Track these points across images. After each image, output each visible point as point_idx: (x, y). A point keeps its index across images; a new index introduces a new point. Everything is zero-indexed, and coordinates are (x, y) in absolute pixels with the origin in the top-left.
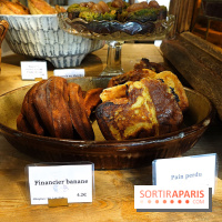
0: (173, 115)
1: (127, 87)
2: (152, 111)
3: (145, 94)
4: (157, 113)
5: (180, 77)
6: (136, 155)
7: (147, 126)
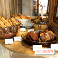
0: (53, 38)
1: (45, 34)
2: (49, 37)
3: (48, 35)
4: (50, 38)
5: (53, 32)
6: (48, 44)
7: (48, 40)
